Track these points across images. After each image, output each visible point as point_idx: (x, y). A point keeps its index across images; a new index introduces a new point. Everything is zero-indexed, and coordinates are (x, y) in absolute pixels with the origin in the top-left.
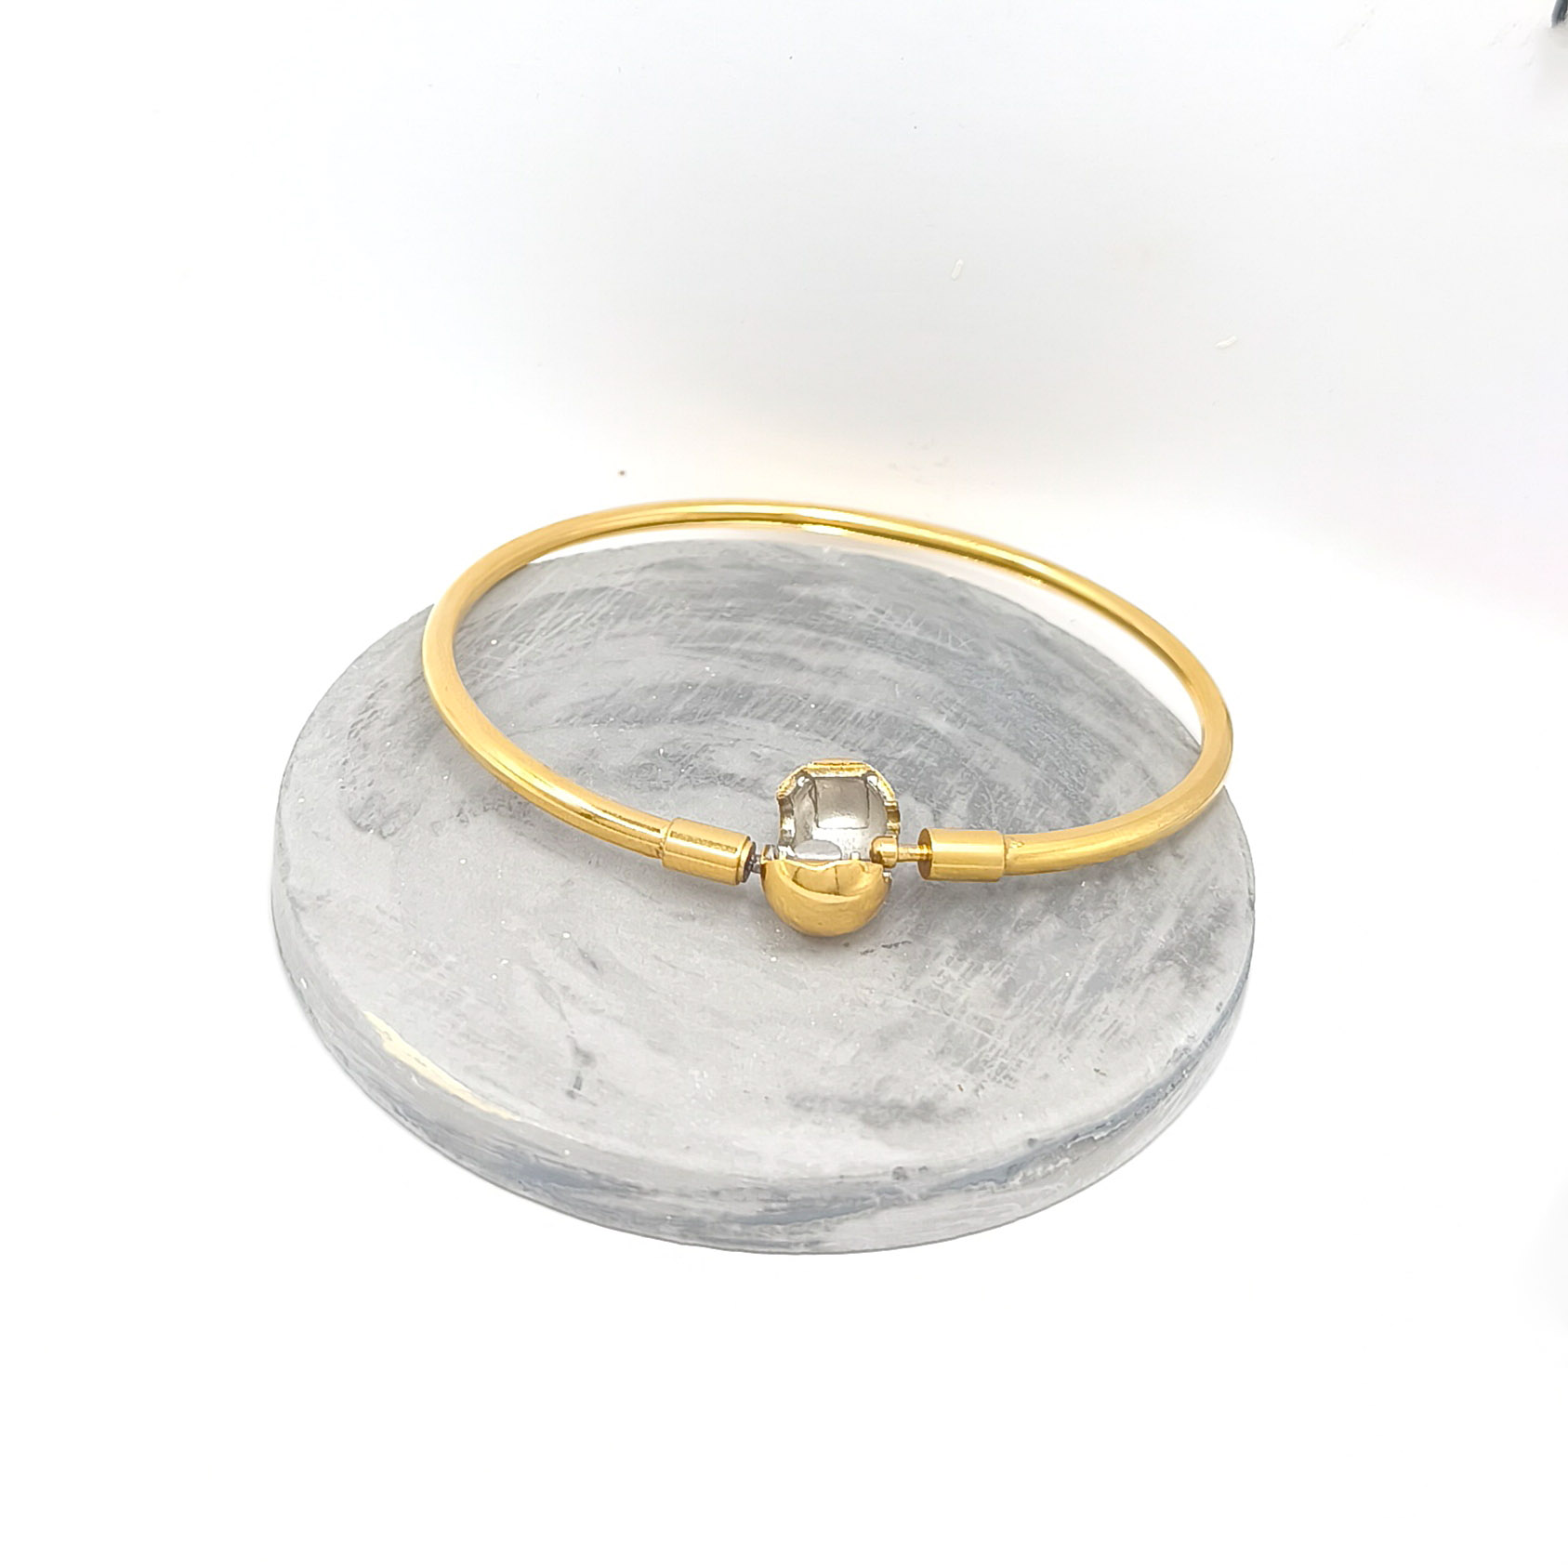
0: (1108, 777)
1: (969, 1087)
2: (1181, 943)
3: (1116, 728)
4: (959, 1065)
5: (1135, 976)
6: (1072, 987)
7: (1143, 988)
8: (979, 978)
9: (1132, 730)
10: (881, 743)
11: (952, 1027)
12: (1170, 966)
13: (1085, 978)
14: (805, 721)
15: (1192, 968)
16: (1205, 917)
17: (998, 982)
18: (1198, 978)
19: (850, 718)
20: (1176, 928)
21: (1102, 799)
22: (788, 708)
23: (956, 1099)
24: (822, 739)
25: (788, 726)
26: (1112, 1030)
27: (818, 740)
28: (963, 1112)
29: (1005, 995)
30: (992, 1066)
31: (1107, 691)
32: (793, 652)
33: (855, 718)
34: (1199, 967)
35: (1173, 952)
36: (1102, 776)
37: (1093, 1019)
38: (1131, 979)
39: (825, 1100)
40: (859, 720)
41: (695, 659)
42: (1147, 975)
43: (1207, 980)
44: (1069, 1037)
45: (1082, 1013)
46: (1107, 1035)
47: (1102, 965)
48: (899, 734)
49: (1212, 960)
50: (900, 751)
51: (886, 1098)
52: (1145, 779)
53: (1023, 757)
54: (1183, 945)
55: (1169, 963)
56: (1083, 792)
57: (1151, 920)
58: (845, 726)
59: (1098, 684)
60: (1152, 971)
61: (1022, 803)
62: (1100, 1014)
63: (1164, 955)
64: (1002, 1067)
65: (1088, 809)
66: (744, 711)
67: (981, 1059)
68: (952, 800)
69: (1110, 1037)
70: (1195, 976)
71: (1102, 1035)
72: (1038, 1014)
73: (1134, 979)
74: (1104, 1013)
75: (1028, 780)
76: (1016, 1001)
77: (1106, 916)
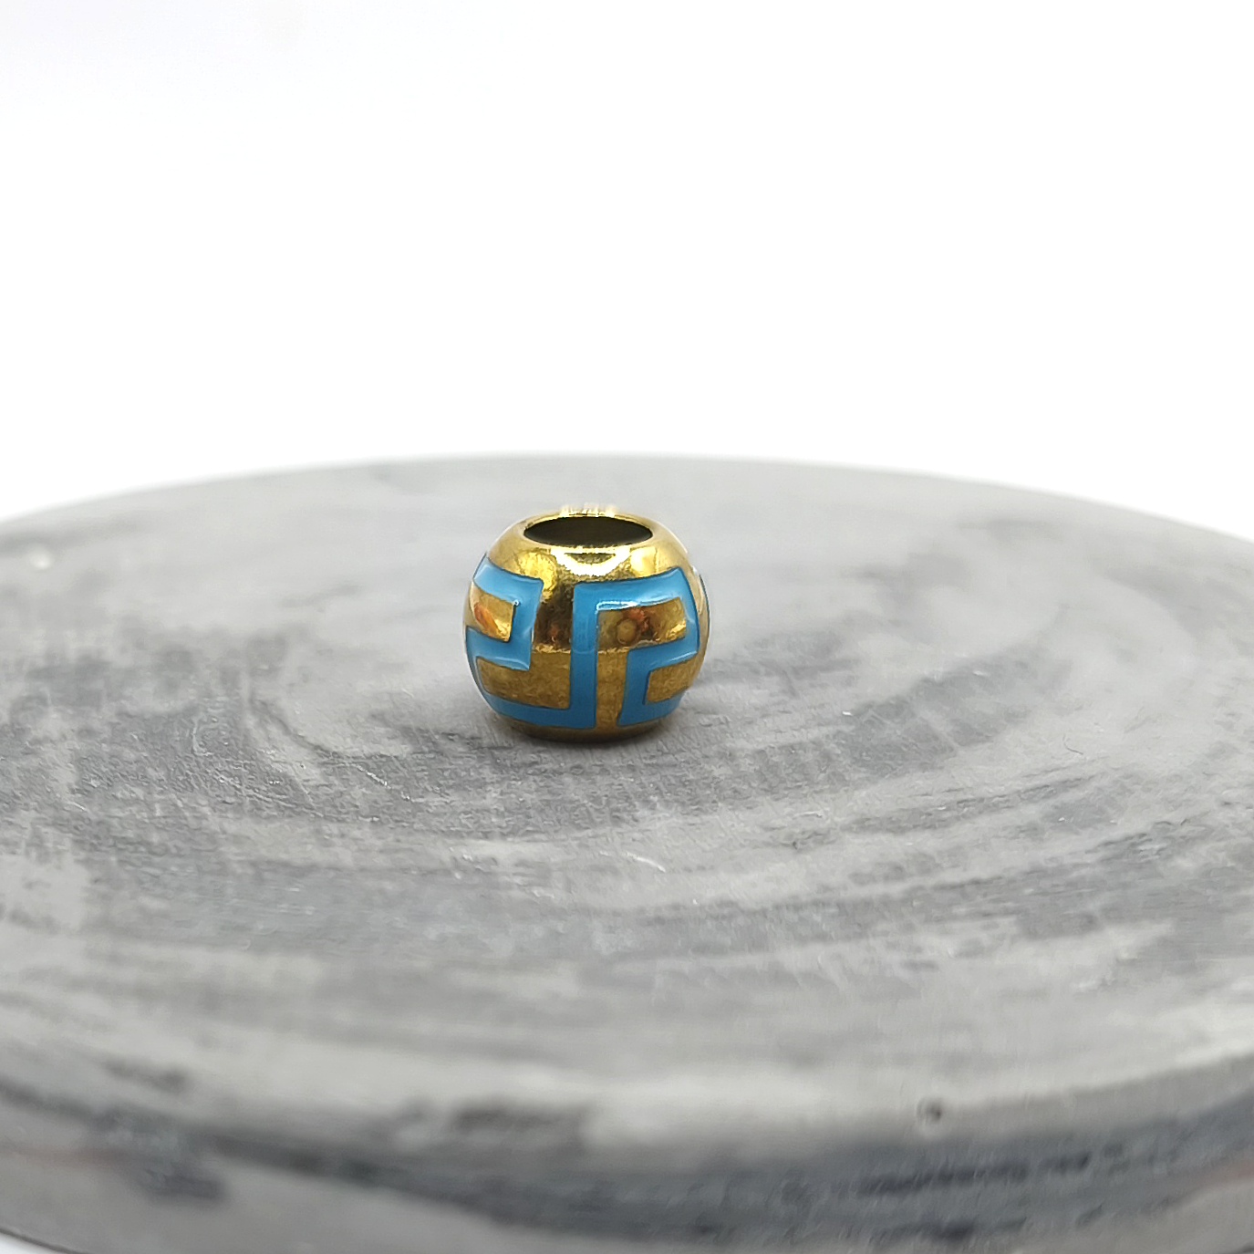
32: (927, 842)
36: (102, 888)
41: (1047, 772)
53: (286, 865)
56: (113, 859)
61: (206, 810)
68: (326, 774)
75: (237, 839)
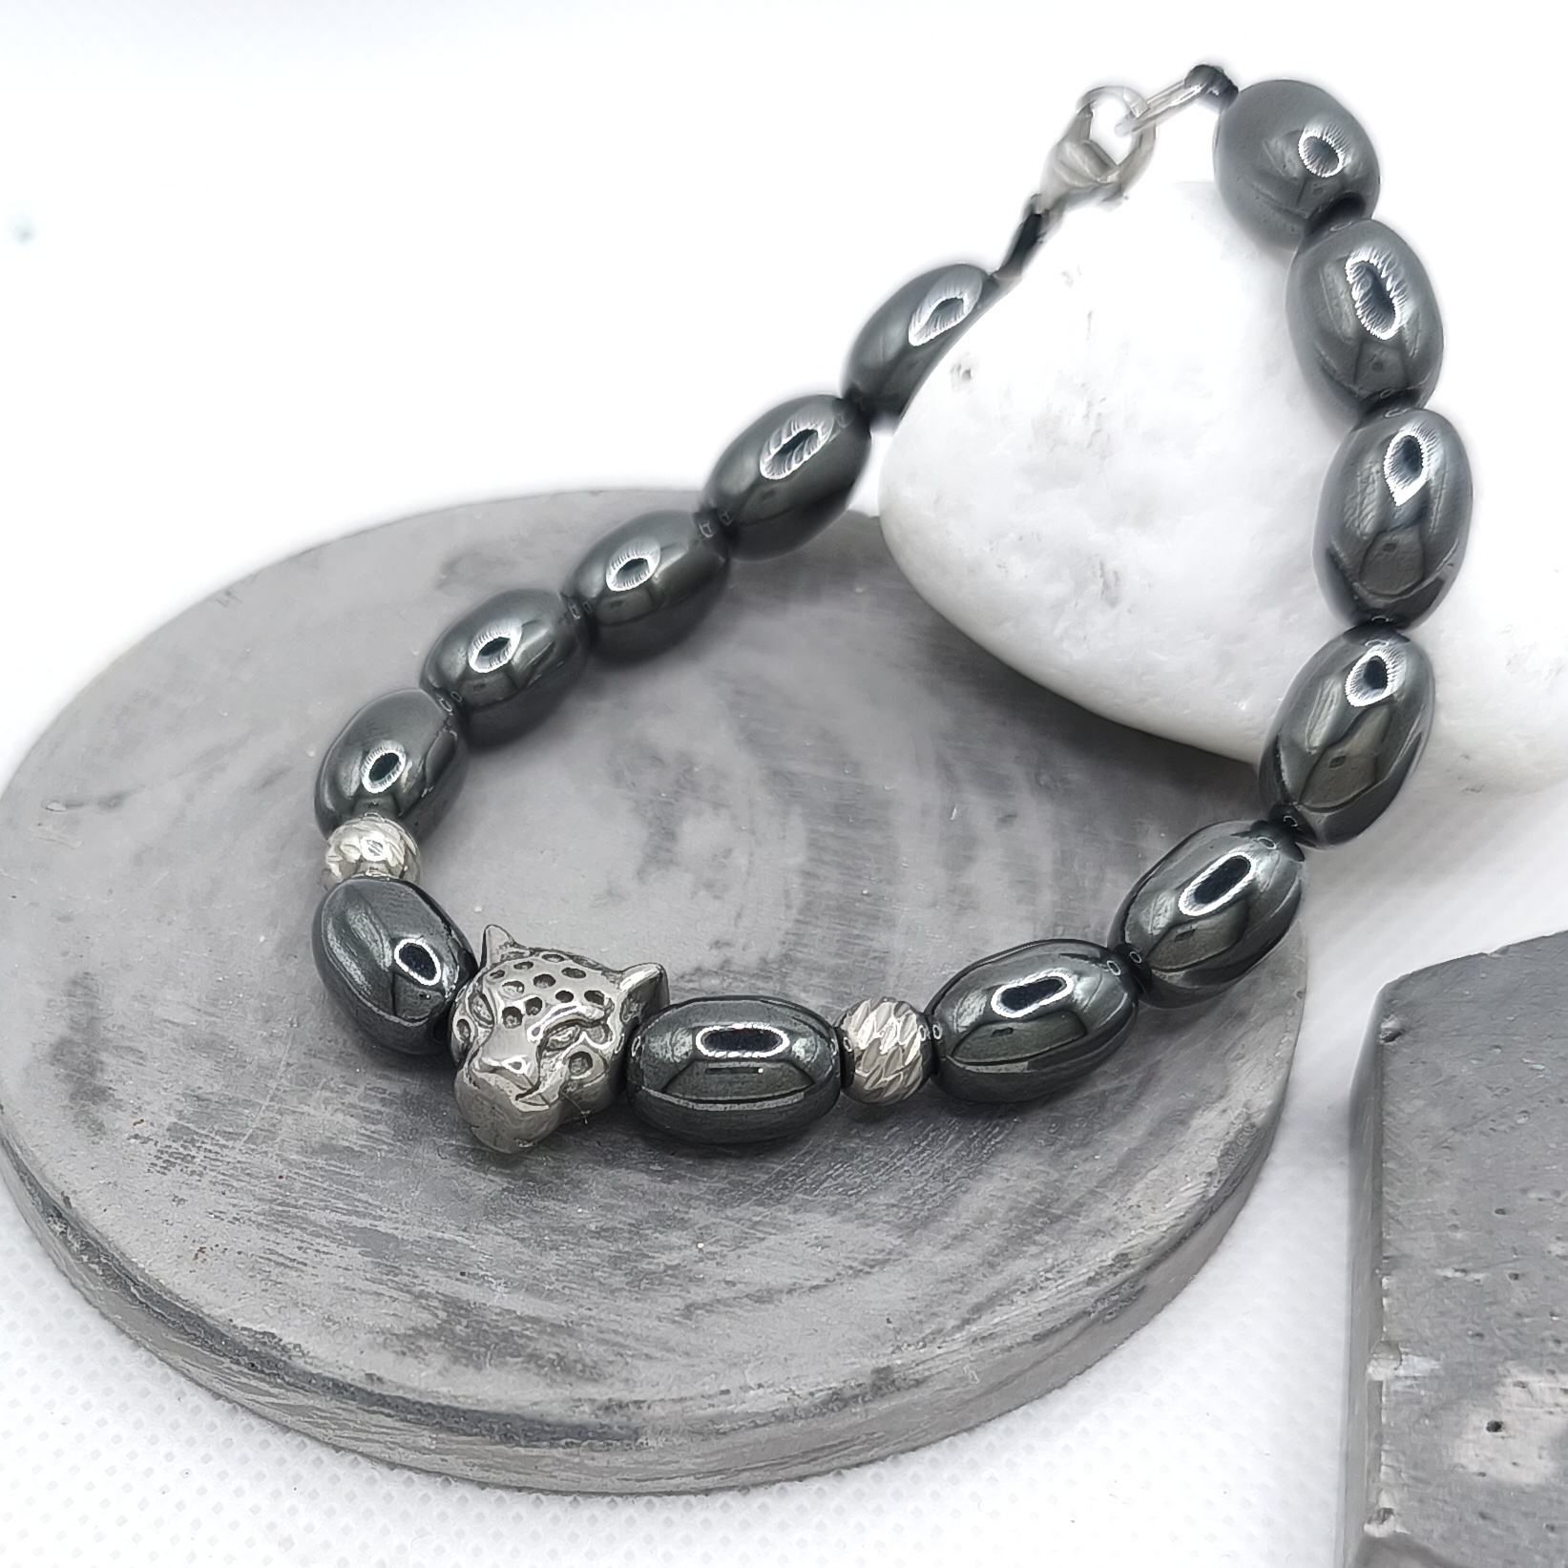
0: (848, 1220)
1: (144, 1130)
2: (489, 1325)
3: (980, 1223)
4: (180, 1115)
5: (406, 1279)
6: (364, 1216)
7: (381, 1289)
8: (353, 1123)
9: (989, 1239)
10: (815, 969)
11: (248, 1103)
12: (437, 1316)
13: (382, 1226)
14: (830, 887)
15: (440, 1340)
16: (557, 1350)
17: (354, 1141)
18: (420, 1348)
19: (856, 932)
20: (520, 1318)
21: (791, 1217)
22: (849, 868)
23: (121, 1122)
24: (794, 911)
25: (808, 875)
26: (281, 1260)
27: (788, 907)
28: (99, 1128)
29: (327, 1149)
30: (185, 1148)
31: (1079, 1205)
33: (858, 937)
34: (443, 1347)
35: (465, 1317)
37: (302, 1241)
38: (396, 1275)
39: (91, 1005)
40: (857, 941)
42: (408, 1292)
43: (417, 1357)
44: (260, 1219)
45: (311, 1229)
46: (273, 1257)
47: (415, 1243)
48: (846, 986)
49: (464, 1361)
50: (805, 990)
51: (104, 1056)
52: (864, 1263)
54: (485, 1327)
55: (443, 1315)
57: (533, 1289)
58: (836, 929)
59: (1092, 1192)
60: (420, 1296)
62: (316, 1247)
63: (456, 1307)
64: (187, 1159)
65: (762, 1204)
66: (821, 828)
67: (196, 1137)
69: (270, 1260)
70: (422, 1342)
71: (272, 1252)
72: (297, 1185)
73: (395, 1279)
74: (317, 1251)
76: (321, 1162)
77: (522, 1240)
